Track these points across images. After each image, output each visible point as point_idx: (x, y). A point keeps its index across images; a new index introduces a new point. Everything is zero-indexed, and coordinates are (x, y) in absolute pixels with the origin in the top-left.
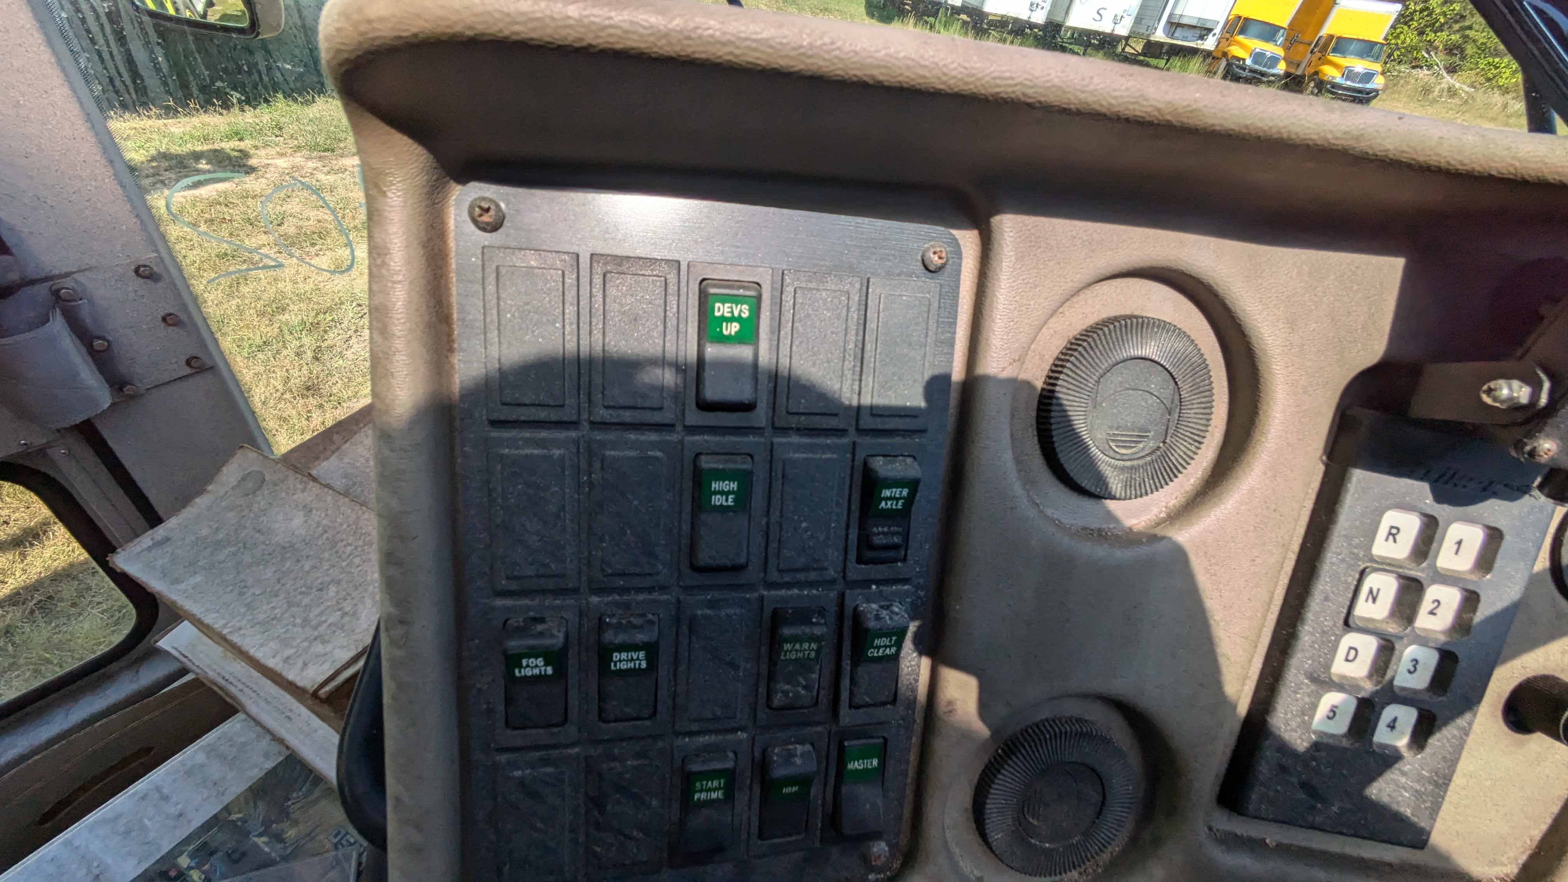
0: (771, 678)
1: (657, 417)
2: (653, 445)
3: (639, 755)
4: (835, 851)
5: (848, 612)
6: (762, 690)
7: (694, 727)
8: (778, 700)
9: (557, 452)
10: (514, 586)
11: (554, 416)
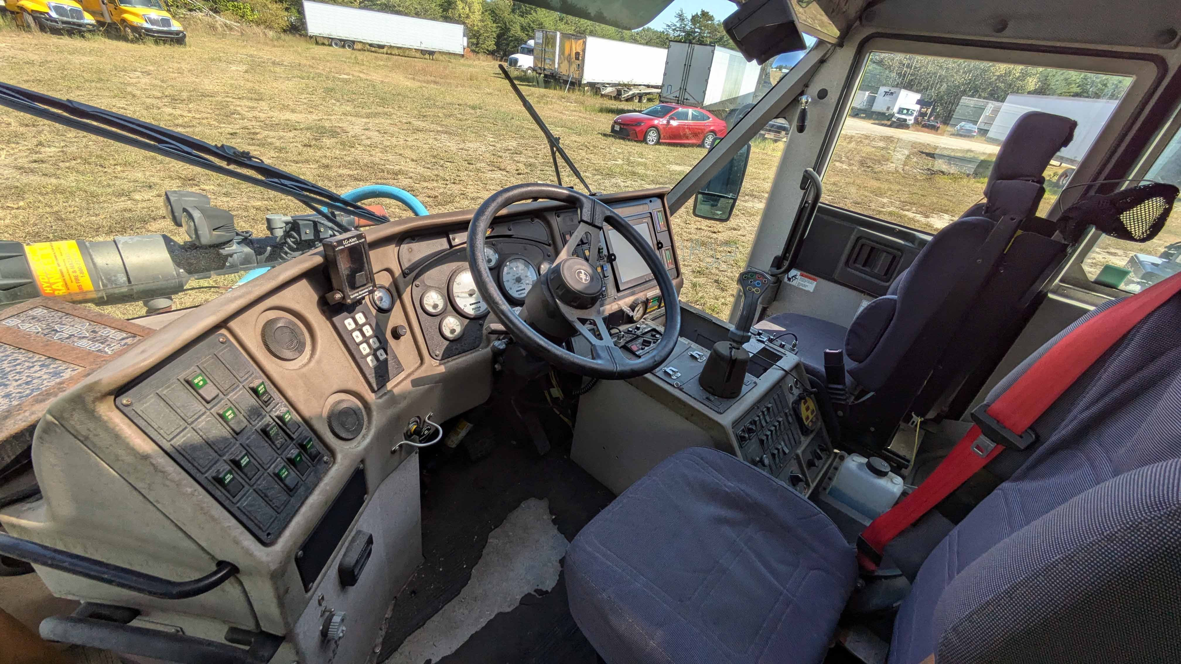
0: (273, 443)
1: (201, 413)
2: (206, 418)
3: (264, 480)
4: (318, 467)
5: (274, 418)
6: (274, 447)
7: (268, 465)
8: (279, 446)
9: (189, 435)
10: (206, 469)
11: (181, 429)
